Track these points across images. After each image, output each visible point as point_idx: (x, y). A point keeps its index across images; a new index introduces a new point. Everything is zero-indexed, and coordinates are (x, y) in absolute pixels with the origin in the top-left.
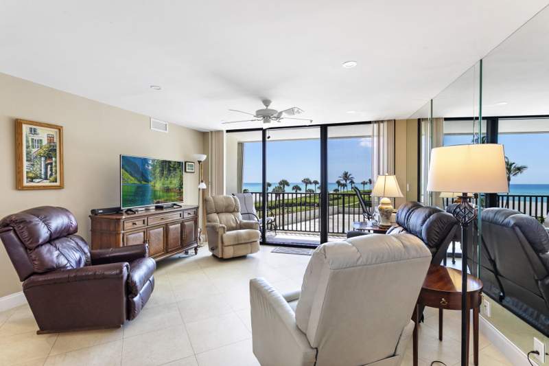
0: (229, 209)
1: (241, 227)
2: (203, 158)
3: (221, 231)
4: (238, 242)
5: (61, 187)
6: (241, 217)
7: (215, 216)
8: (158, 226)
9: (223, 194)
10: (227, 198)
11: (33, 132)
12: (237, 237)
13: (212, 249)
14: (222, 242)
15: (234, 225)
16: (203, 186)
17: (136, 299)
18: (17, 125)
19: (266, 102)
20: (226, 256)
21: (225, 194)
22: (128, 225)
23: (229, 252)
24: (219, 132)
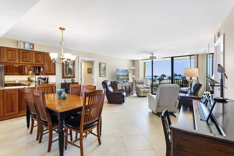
0: (142, 83)
1: (145, 88)
2: (134, 68)
3: (140, 89)
4: (144, 92)
5: (105, 76)
6: (145, 86)
7: (137, 85)
8: (124, 86)
9: (139, 78)
10: (141, 80)
11: (102, 65)
12: (144, 91)
13: (137, 94)
14: (140, 92)
15: (143, 88)
16: (134, 76)
17: (124, 99)
18: (100, 64)
19: (152, 54)
20: (141, 95)
21: (140, 79)
22: (119, 85)
23: (142, 95)
24: (138, 60)
